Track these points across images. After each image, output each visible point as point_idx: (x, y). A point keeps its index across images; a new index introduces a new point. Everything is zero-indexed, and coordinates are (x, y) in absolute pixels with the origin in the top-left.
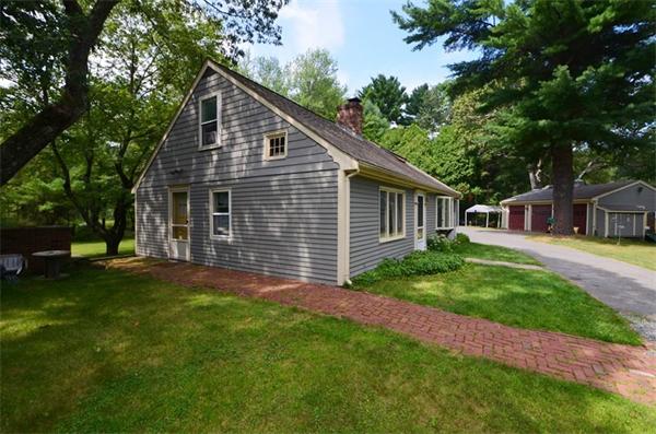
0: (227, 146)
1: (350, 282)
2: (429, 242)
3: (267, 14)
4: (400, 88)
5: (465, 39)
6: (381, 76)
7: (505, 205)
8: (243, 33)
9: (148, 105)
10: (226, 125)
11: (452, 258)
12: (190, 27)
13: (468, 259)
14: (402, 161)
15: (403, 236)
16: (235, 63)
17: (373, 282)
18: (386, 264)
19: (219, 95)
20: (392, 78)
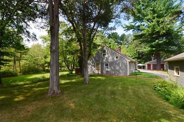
0: (108, 57)
1: (129, 75)
4: (118, 35)
5: (137, 30)
7: (146, 64)
10: (108, 54)
15: (132, 70)
19: (106, 50)
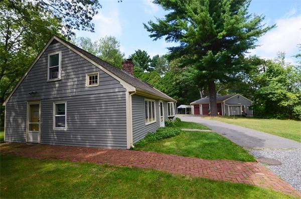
0: (65, 79)
1: (133, 147)
2: (166, 123)
3: (87, 17)
4: (147, 56)
5: (173, 38)
6: (139, 50)
7: (192, 105)
8: (74, 25)
9: (16, 57)
10: (64, 69)
11: (176, 130)
12: (44, 19)
13: (182, 129)
14: (152, 86)
15: (155, 121)
16: (69, 39)
17: (144, 145)
18: (149, 135)
19: (60, 53)
20: (144, 52)
